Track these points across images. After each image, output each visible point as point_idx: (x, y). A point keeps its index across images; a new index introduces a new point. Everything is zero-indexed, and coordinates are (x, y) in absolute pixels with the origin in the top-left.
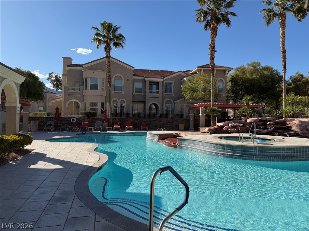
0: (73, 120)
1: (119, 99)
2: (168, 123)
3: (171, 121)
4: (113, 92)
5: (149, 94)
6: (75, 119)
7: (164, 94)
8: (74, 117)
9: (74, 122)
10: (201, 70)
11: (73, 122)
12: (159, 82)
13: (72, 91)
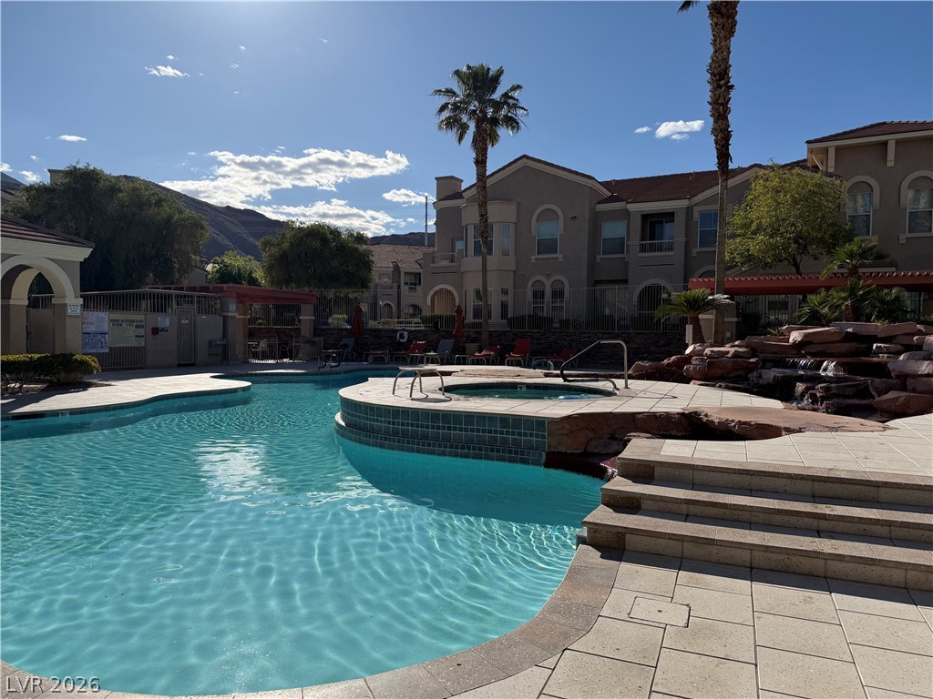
0: (402, 336)
1: (548, 276)
2: (653, 348)
3: (661, 342)
4: (533, 258)
5: (640, 255)
6: (406, 333)
7: (694, 251)
8: (404, 330)
9: (405, 340)
10: (826, 150)
11: (401, 340)
12: (673, 213)
13: (446, 263)
